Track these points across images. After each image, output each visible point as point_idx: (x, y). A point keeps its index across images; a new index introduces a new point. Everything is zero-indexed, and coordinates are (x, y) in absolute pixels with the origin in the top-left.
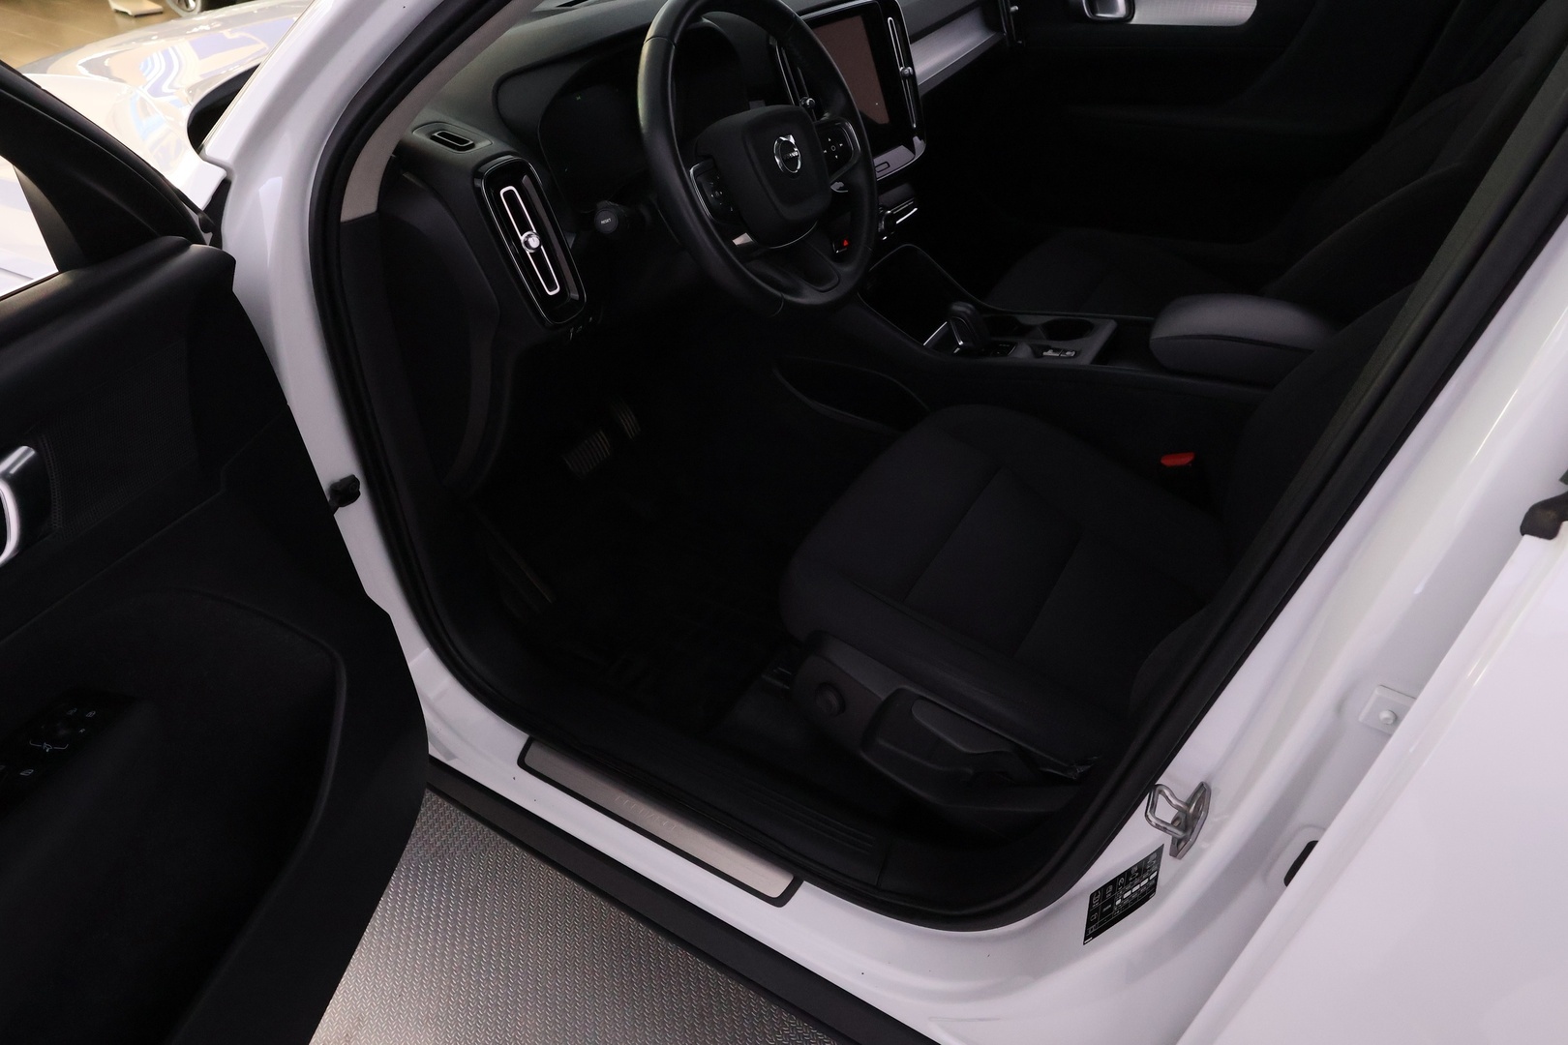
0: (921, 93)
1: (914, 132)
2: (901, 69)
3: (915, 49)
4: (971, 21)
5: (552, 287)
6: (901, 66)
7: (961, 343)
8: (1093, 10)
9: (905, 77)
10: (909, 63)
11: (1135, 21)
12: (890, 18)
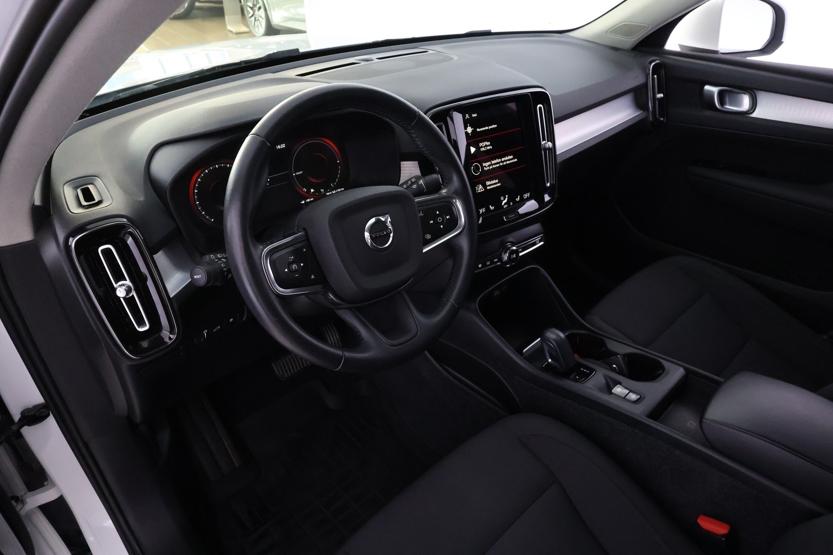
0: (559, 160)
1: (546, 190)
2: (543, 143)
3: (558, 128)
4: (626, 101)
5: (141, 323)
6: (544, 140)
7: (550, 360)
8: (722, 103)
9: (545, 149)
10: (552, 138)
11: (755, 115)
12: (539, 106)
